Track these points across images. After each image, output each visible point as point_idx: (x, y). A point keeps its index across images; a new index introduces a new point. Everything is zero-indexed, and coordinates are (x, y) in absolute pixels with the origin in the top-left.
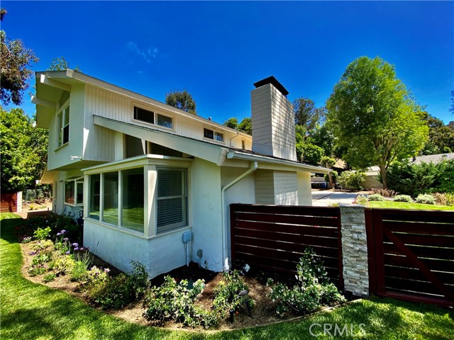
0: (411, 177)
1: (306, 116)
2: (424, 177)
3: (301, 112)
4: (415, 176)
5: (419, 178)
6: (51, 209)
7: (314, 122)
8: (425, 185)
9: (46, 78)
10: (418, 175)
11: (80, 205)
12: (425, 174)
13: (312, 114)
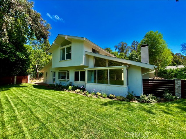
0: (167, 73)
1: (124, 49)
2: (171, 74)
3: (122, 47)
4: (168, 73)
5: (169, 74)
6: (43, 82)
7: (127, 51)
8: (171, 76)
9: (67, 38)
10: (169, 73)
11: (68, 80)
12: (171, 73)
13: (126, 48)
